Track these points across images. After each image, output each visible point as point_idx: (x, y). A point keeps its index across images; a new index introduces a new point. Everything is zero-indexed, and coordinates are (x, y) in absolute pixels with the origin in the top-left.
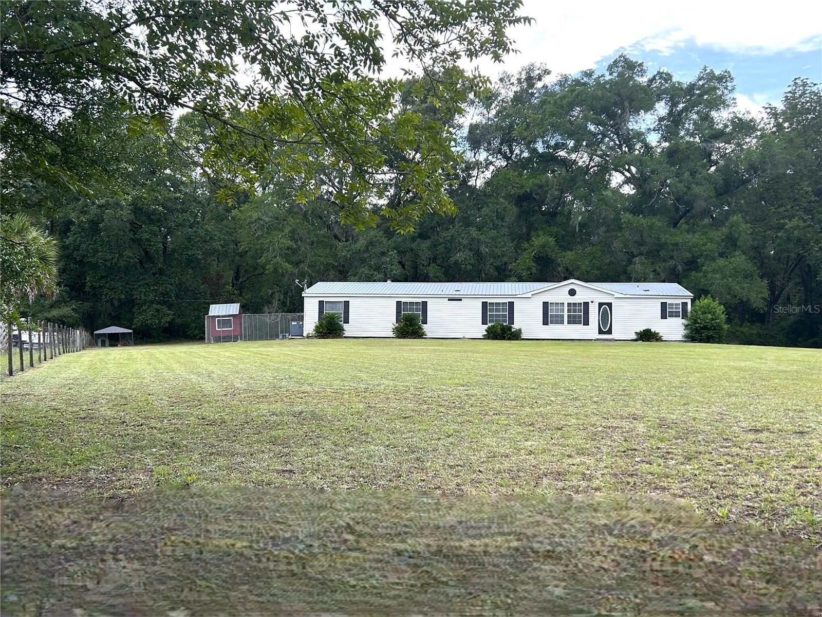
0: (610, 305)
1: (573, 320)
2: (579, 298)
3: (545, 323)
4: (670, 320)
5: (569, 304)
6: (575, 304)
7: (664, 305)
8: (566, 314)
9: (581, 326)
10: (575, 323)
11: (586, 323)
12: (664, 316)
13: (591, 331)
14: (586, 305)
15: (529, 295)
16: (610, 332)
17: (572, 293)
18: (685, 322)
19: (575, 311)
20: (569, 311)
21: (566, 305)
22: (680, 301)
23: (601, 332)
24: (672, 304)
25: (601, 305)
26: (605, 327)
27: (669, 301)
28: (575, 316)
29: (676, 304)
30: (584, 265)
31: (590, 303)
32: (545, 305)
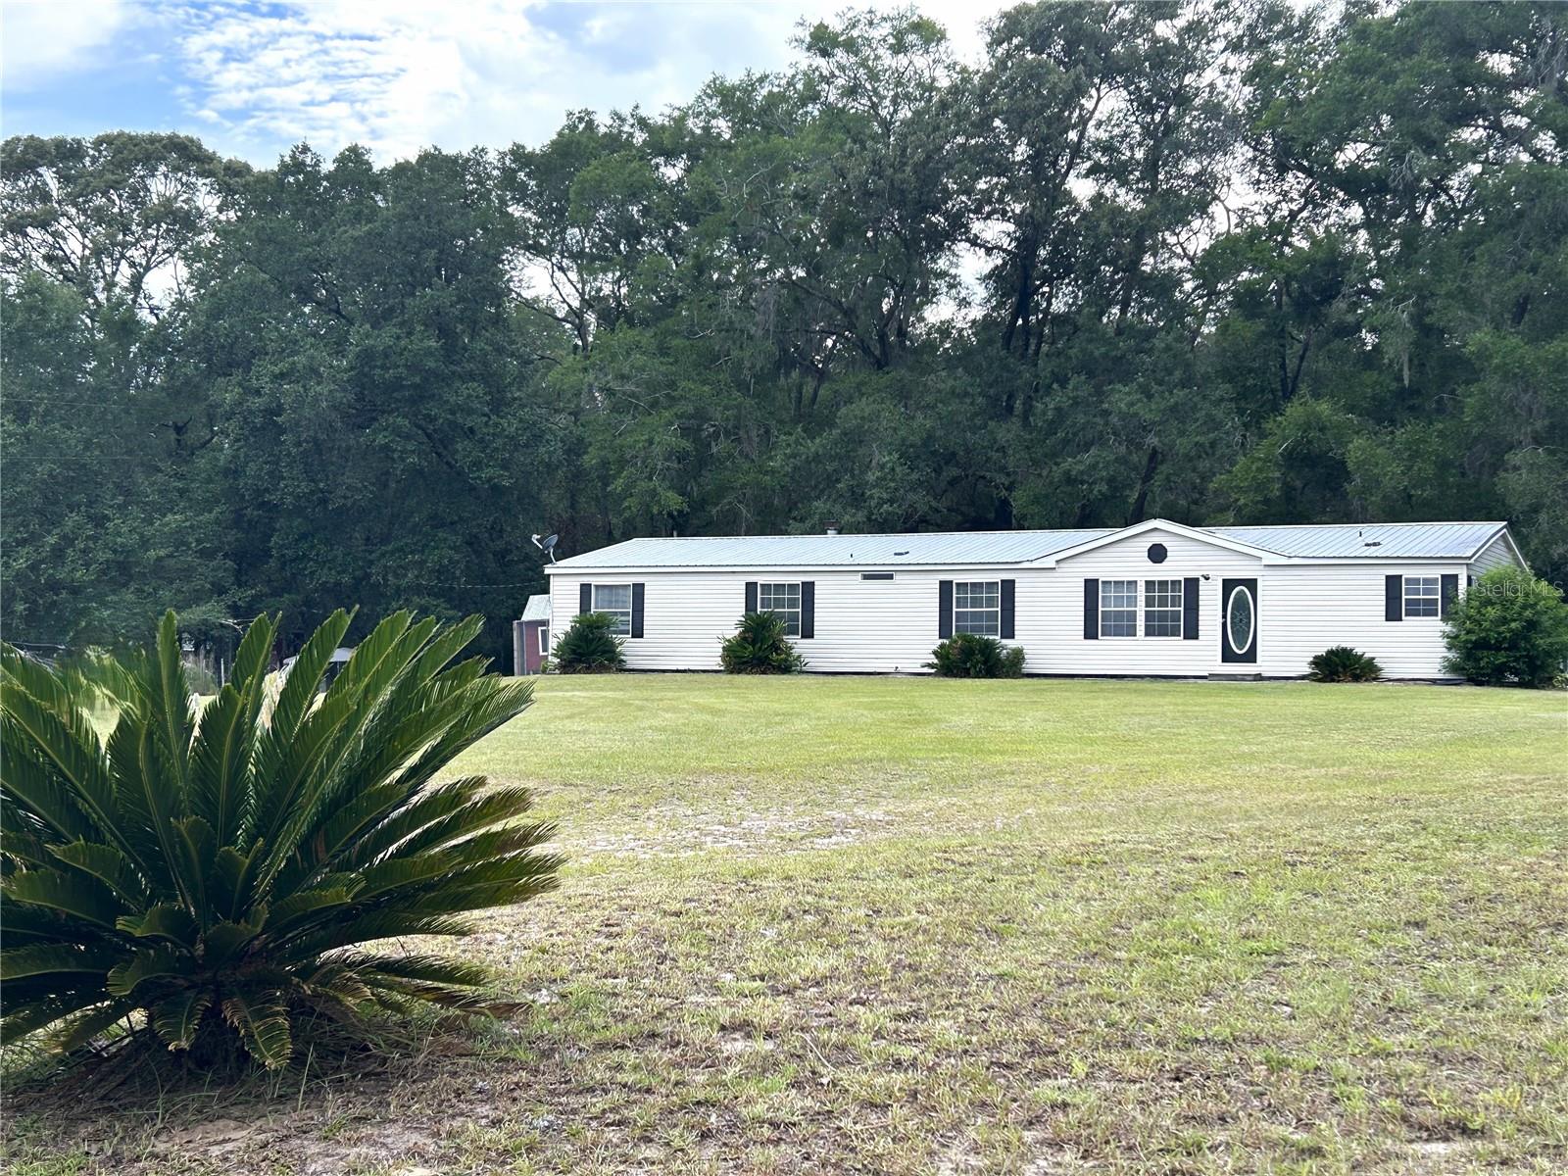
0: (1252, 584)
1: (1158, 627)
2: (1172, 570)
3: (1090, 633)
4: (1410, 624)
5: (1149, 584)
6: (1163, 584)
7: (1393, 583)
8: (1141, 610)
9: (1178, 642)
10: (1163, 632)
11: (1192, 633)
12: (1393, 614)
13: (1203, 654)
14: (1192, 585)
15: (1050, 562)
16: (1251, 657)
17: (1157, 554)
18: (1448, 628)
19: (1163, 602)
20: (1149, 602)
21: (1141, 588)
22: (1436, 573)
23: (1228, 656)
24: (1417, 582)
25: (1228, 585)
26: (1239, 644)
27: (1407, 573)
28: (1163, 616)
29: (1426, 581)
30: (1393, 474)
31: (1202, 580)
32: (1091, 586)
